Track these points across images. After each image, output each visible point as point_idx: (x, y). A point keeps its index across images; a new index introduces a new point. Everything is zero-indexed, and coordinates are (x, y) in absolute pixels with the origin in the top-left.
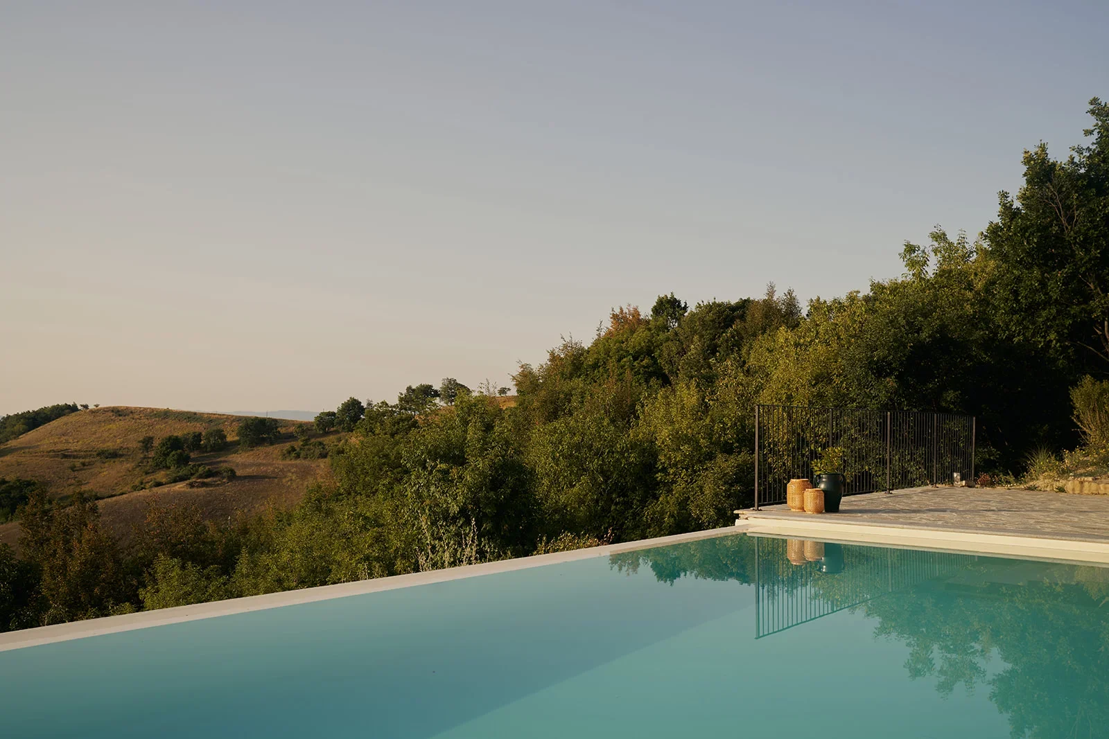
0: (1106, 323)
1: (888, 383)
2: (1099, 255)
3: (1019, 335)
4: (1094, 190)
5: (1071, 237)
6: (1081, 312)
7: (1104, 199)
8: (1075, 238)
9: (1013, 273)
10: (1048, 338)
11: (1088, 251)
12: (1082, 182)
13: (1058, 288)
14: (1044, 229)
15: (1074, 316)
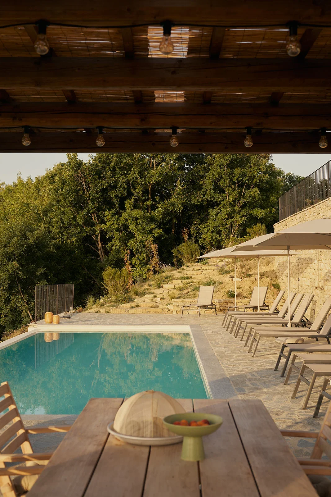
0: (99, 236)
1: (15, 264)
2: (98, 206)
3: (59, 238)
4: (97, 176)
5: (88, 196)
6: (90, 231)
7: (101, 181)
8: (89, 197)
9: (61, 209)
10: (72, 240)
11: (94, 203)
12: (93, 172)
13: (81, 219)
14: (77, 191)
15: (87, 232)
